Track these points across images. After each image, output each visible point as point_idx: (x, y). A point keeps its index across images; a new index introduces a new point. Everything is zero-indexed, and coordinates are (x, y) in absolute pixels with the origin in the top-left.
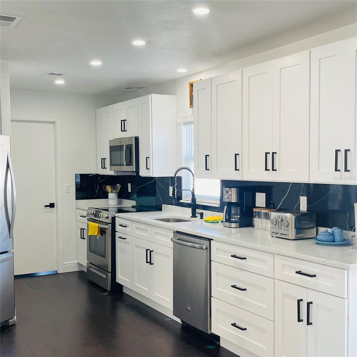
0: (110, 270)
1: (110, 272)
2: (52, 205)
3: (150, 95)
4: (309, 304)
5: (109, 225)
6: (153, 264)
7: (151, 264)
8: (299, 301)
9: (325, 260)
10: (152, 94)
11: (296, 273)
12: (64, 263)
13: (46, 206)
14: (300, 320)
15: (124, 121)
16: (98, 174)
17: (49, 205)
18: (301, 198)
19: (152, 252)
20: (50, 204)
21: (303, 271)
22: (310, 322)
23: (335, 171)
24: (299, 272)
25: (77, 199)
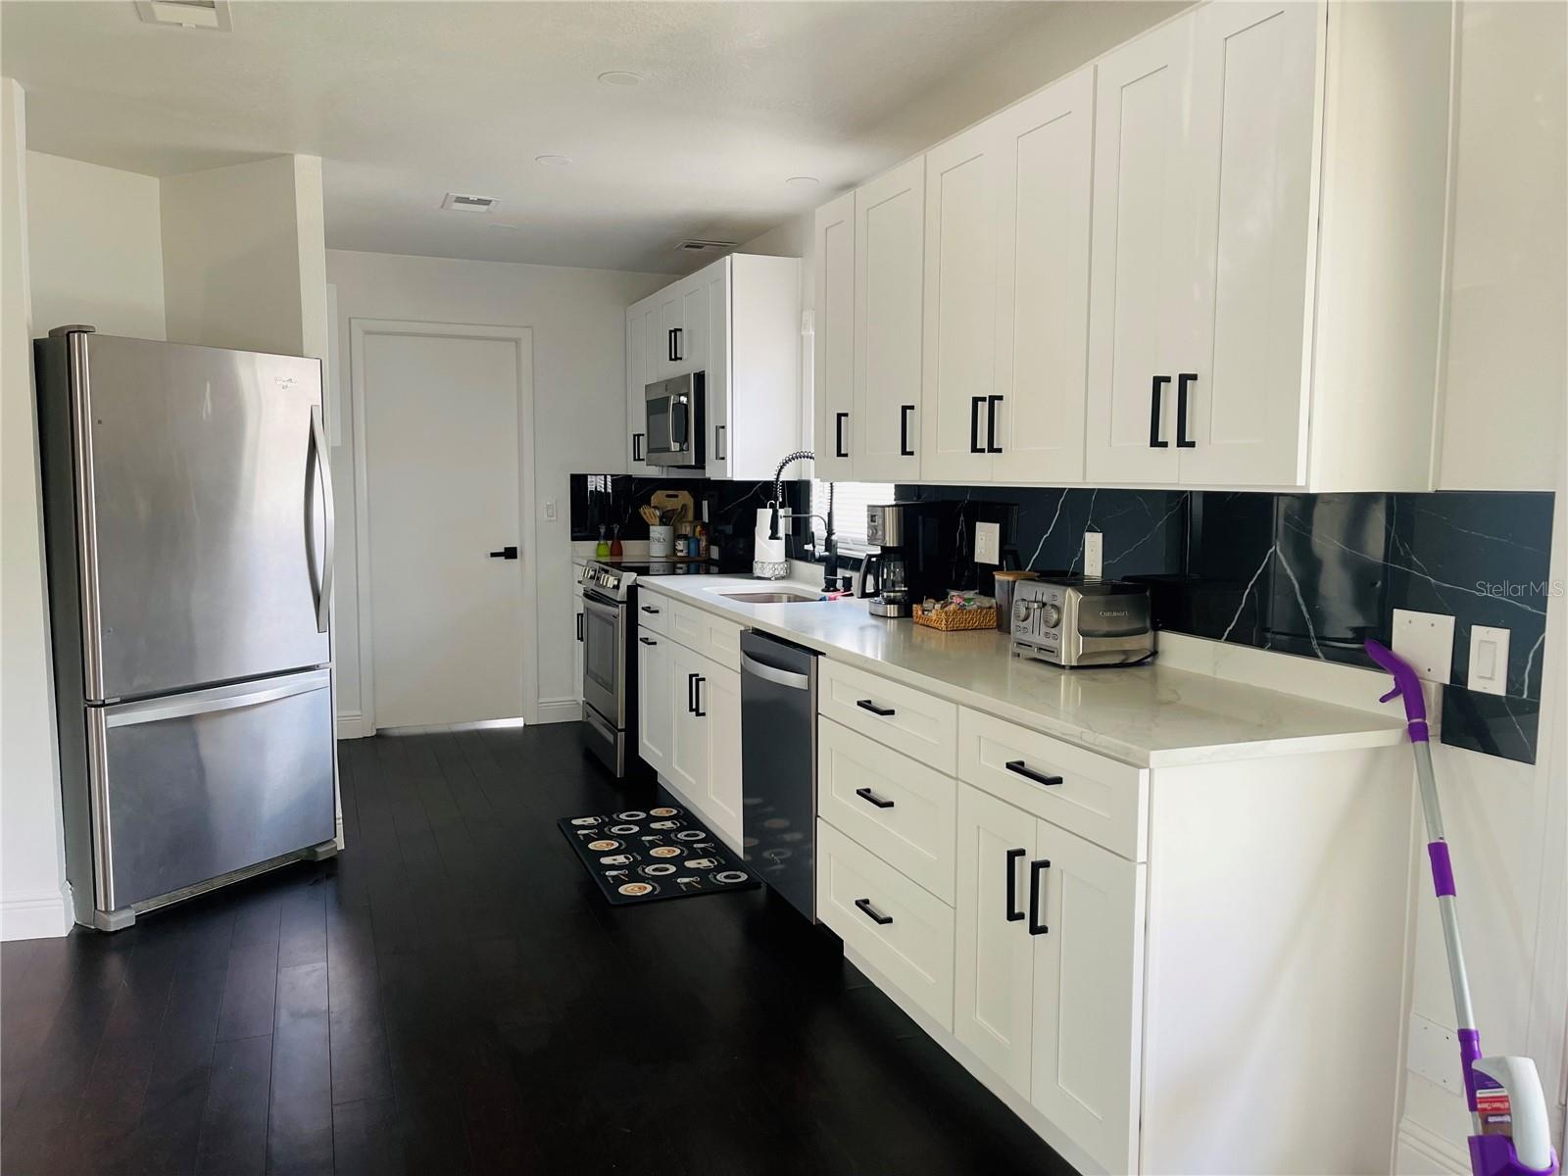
0: (621, 725)
1: (621, 730)
2: (510, 553)
3: (728, 258)
4: (1036, 867)
5: (620, 605)
6: (704, 714)
7: (698, 714)
8: (1012, 856)
9: (1082, 732)
10: (734, 254)
11: (1007, 767)
12: (540, 701)
13: (493, 555)
14: (1012, 916)
15: (676, 330)
16: (631, 476)
17: (503, 551)
18: (1088, 536)
19: (700, 683)
20: (506, 549)
21: (1030, 765)
22: (1039, 925)
23: (1151, 446)
24: (1017, 767)
25: (574, 539)
